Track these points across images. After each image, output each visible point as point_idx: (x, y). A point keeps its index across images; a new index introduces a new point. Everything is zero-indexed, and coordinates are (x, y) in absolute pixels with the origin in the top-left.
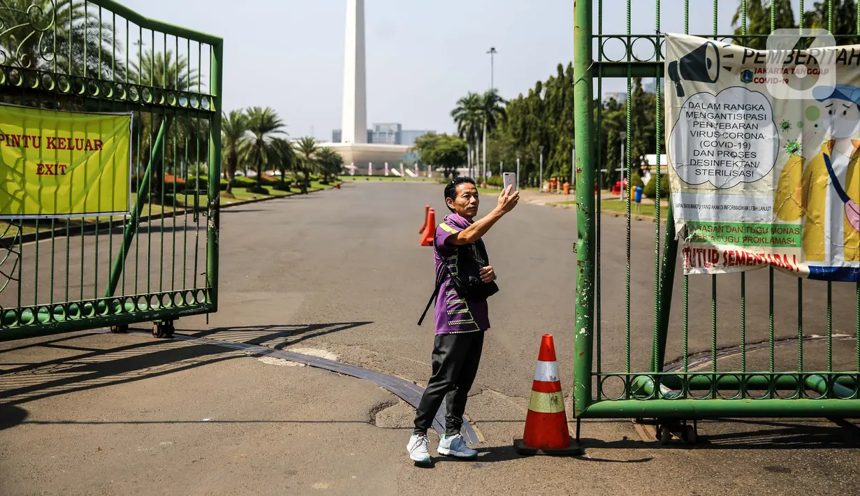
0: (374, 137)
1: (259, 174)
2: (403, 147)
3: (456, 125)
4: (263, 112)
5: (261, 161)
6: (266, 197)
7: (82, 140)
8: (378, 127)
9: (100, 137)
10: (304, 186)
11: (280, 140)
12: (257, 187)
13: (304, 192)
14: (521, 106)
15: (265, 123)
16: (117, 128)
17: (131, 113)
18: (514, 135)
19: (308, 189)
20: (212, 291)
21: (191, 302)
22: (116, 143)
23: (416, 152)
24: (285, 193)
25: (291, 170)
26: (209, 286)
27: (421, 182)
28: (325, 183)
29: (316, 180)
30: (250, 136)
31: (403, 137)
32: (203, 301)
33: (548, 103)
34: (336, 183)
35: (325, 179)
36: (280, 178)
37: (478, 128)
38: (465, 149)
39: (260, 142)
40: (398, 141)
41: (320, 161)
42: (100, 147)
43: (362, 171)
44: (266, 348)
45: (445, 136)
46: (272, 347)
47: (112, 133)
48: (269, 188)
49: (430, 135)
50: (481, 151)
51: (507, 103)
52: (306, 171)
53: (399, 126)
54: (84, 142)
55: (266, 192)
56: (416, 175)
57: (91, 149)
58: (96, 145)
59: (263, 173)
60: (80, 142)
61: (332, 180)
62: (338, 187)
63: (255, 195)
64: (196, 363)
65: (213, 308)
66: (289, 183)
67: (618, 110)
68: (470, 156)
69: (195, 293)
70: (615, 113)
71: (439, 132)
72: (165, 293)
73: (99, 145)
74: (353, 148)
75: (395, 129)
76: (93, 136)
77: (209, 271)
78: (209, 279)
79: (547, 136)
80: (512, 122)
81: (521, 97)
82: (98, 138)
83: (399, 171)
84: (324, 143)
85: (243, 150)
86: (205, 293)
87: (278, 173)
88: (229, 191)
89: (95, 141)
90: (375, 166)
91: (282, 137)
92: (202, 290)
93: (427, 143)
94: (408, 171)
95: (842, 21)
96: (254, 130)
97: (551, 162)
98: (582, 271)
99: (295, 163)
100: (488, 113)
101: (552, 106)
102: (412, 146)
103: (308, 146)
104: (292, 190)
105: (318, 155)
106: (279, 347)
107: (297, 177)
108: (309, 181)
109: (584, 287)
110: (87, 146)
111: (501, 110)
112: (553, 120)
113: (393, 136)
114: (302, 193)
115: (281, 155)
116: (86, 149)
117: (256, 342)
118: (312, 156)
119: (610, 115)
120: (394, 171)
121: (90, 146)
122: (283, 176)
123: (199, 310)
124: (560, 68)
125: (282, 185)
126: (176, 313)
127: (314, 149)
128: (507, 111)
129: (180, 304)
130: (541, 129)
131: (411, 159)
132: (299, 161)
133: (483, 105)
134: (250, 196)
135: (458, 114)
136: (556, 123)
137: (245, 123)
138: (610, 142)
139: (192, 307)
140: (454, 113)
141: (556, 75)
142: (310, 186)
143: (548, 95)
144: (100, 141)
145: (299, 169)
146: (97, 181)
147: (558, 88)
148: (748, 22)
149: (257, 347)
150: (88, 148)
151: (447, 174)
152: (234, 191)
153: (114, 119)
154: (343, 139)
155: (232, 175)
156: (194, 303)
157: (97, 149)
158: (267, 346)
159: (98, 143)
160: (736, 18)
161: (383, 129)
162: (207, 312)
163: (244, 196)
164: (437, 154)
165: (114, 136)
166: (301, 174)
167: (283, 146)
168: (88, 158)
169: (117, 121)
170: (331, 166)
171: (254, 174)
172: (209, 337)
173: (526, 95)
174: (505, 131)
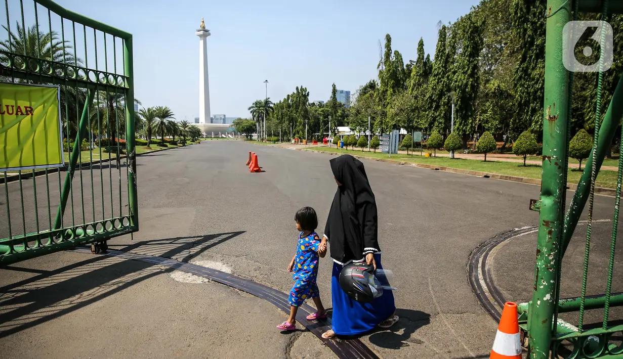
0: (213, 120)
1: (163, 138)
2: (227, 125)
3: (251, 114)
4: (163, 108)
5: (163, 131)
6: (166, 148)
7: (13, 106)
8: (215, 116)
9: (30, 104)
10: (184, 143)
11: (172, 122)
12: (162, 143)
13: (184, 145)
14: (280, 106)
15: (165, 114)
16: (46, 98)
17: (58, 86)
18: (278, 119)
19: (186, 144)
20: (134, 217)
21: (119, 227)
22: (46, 109)
23: (233, 127)
24: (175, 146)
25: (177, 135)
26: (132, 214)
27: (235, 140)
28: (193, 141)
29: (189, 140)
30: (157, 120)
31: (226, 120)
32: (128, 225)
33: (293, 104)
34: (198, 141)
35: (193, 139)
36: (172, 140)
37: (261, 116)
38: (255, 125)
39: (162, 123)
40: (224, 122)
41: (190, 131)
42: (31, 113)
43: (209, 136)
44: (175, 262)
45: (246, 119)
46: (180, 260)
47: (42, 101)
48: (168, 144)
49: (240, 119)
50: (263, 126)
51: (274, 104)
52: (184, 136)
53: (224, 116)
54: (14, 108)
55: (166, 146)
56: (234, 136)
57: (22, 114)
58: (27, 111)
59: (164, 137)
60: (10, 108)
61: (196, 140)
62: (199, 143)
63: (161, 147)
64: (121, 285)
65: (135, 229)
66: (177, 141)
67: (323, 108)
68: (258, 128)
69: (121, 220)
70: (322, 109)
71: (243, 117)
72: (98, 223)
73: (30, 111)
74: (204, 126)
75: (223, 117)
76: (23, 104)
77: (131, 203)
78: (131, 209)
79: (292, 119)
80: (276, 113)
81: (280, 101)
82: (28, 104)
83: (226, 136)
84: (192, 123)
85: (155, 127)
86: (129, 219)
87: (171, 137)
88: (149, 146)
89: (26, 108)
90: (215, 133)
91: (173, 120)
92: (127, 217)
93: (238, 122)
94: (229, 135)
95: (425, 68)
96: (159, 117)
97: (294, 130)
98: (550, 233)
99: (179, 133)
100: (266, 109)
101: (294, 105)
102: (232, 124)
103: (185, 125)
104: (178, 144)
105: (190, 128)
106: (186, 260)
107: (180, 139)
108: (186, 141)
109: (551, 250)
110: (17, 112)
111: (271, 108)
112: (295, 112)
113: (222, 120)
114: (183, 146)
115: (172, 129)
116: (17, 114)
117: (168, 256)
118: (186, 129)
119: (320, 110)
120: (223, 136)
121: (21, 111)
122: (174, 138)
123: (125, 231)
124: (297, 88)
125: (174, 143)
126: (108, 236)
127: (188, 126)
128: (274, 108)
129: (110, 229)
130: (289, 116)
131: (231, 130)
132: (181, 131)
133: (264, 105)
134: (159, 148)
135: (252, 109)
136: (296, 113)
137: (155, 113)
138: (321, 121)
139: (119, 230)
140: (249, 109)
141: (295, 92)
142: (186, 143)
143: (292, 101)
144: (30, 107)
145: (182, 135)
146: (30, 141)
147: (297, 98)
148: (384, 67)
149: (169, 261)
150: (19, 113)
151: (247, 137)
152: (151, 145)
153: (42, 90)
154: (200, 122)
155: (150, 138)
156: (121, 227)
157: (28, 114)
158: (177, 259)
159: (28, 109)
160: (379, 65)
161: (217, 117)
162: (131, 232)
163: (156, 148)
164: (243, 127)
165: (44, 103)
166: (182, 137)
167: (173, 124)
168: (20, 122)
169: (45, 92)
170: (195, 134)
171: (161, 138)
172: (133, 251)
173: (282, 101)
174: (273, 117)
